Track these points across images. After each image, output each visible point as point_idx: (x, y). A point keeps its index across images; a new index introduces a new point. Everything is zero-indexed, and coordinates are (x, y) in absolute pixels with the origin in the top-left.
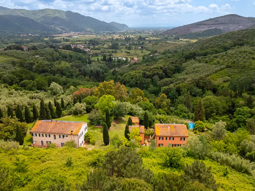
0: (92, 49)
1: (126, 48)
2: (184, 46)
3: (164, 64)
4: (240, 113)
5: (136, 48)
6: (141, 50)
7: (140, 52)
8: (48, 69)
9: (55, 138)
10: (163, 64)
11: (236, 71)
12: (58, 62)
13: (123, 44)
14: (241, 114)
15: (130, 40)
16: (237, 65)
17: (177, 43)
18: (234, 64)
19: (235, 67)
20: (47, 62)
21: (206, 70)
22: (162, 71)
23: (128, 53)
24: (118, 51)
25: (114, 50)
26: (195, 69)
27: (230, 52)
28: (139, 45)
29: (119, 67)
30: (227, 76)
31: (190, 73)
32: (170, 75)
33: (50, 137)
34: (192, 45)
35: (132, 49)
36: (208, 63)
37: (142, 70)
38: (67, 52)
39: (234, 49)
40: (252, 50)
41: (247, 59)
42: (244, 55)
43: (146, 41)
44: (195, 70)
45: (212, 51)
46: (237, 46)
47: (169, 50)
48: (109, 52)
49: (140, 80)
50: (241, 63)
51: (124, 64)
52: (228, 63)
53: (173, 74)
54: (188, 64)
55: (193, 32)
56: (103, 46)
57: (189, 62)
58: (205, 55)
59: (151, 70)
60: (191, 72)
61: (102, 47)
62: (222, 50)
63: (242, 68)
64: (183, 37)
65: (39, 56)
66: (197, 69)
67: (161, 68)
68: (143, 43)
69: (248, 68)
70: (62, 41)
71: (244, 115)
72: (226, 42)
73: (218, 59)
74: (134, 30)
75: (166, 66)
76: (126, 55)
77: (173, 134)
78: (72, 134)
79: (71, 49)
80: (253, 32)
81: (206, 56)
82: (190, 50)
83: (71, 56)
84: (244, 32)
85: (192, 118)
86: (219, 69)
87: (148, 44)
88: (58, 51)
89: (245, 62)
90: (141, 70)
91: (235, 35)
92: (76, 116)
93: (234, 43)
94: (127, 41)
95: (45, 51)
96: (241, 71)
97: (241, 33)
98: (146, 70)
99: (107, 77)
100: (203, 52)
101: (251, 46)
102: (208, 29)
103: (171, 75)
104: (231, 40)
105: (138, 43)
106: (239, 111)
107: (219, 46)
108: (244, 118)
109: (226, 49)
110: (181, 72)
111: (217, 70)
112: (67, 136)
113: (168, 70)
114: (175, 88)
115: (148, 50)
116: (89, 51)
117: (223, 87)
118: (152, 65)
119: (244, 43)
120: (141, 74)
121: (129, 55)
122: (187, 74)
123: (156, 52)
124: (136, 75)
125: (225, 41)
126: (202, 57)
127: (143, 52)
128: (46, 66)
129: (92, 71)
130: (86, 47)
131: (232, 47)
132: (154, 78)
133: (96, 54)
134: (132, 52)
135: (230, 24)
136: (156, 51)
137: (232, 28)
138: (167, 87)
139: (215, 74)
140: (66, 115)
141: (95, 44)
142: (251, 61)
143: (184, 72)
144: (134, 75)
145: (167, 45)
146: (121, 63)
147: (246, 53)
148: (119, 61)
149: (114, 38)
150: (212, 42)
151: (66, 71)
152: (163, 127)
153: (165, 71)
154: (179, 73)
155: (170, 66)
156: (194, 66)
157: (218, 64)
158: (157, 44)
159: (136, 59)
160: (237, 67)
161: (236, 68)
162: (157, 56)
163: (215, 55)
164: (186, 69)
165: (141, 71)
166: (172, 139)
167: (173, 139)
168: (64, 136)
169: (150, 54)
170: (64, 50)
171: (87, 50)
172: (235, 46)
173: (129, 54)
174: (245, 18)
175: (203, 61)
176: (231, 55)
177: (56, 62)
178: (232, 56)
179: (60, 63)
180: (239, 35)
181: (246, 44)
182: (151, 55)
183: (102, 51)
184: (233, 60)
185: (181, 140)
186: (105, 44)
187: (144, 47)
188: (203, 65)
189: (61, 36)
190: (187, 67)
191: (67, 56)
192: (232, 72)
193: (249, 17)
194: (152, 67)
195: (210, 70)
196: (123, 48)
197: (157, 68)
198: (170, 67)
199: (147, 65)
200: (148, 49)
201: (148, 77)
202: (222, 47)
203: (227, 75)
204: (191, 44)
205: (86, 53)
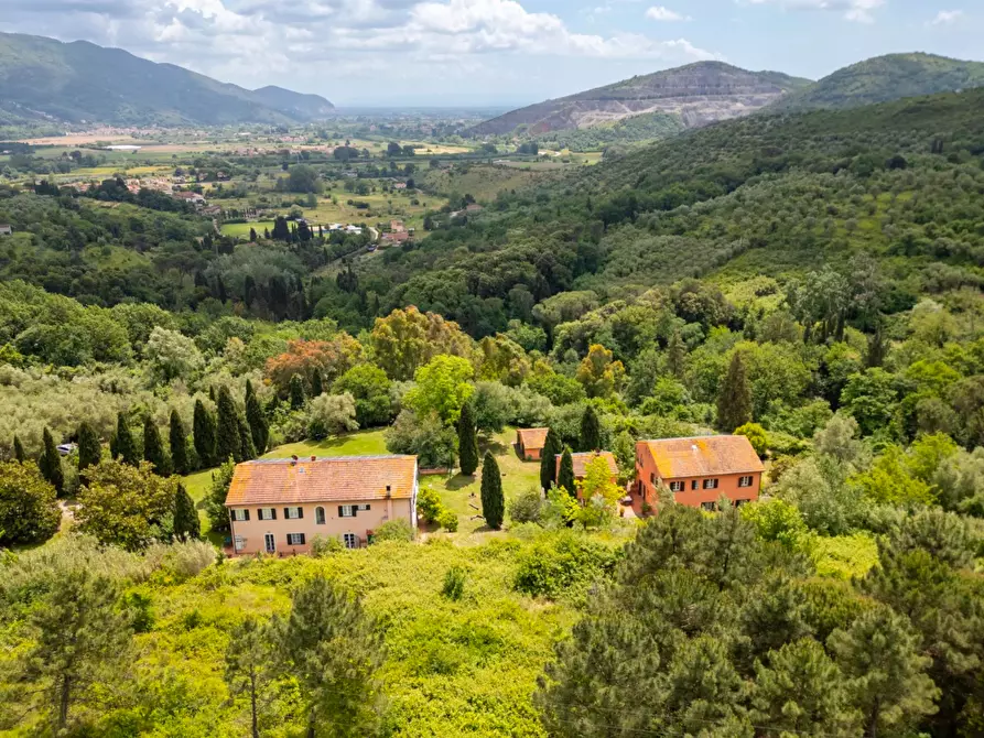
0: (210, 194)
1: (349, 187)
2: (568, 177)
3: (537, 241)
4: (861, 388)
5: (389, 188)
6: (408, 193)
7: (408, 201)
8: (70, 282)
9: (321, 520)
10: (533, 243)
11: (784, 255)
12: (95, 249)
13: (331, 174)
14: (864, 393)
15: (356, 156)
16: (784, 237)
17: (534, 166)
18: (775, 235)
19: (780, 243)
20: (49, 254)
21: (686, 258)
22: (534, 266)
23: (363, 206)
24: (320, 200)
25: (304, 198)
26: (645, 256)
27: (747, 191)
28: (394, 175)
29: (344, 261)
30: (763, 274)
31: (631, 271)
32: (563, 281)
33: (301, 516)
34: (596, 172)
35: (374, 190)
36: (687, 233)
37: (463, 267)
38: (115, 209)
39: (757, 182)
40: (821, 185)
41: (814, 215)
42: (801, 201)
43: (419, 160)
44: (648, 261)
45: (687, 192)
46: (768, 172)
47: (513, 192)
48: (285, 205)
49: (463, 303)
50: (798, 228)
51: (360, 250)
52: (755, 232)
53: (575, 277)
54: (617, 240)
55: (583, 126)
56: (254, 180)
57: (618, 234)
58: (668, 204)
59: (496, 265)
60: (635, 268)
61: (253, 184)
62: (719, 187)
63: (804, 246)
64: (549, 143)
65: (8, 229)
66: (652, 256)
67: (530, 258)
68: (410, 169)
69: (822, 245)
70: (72, 164)
71: (874, 394)
72: (715, 160)
73: (719, 220)
74: (359, 120)
75: (548, 251)
76: (356, 214)
77: (715, 468)
78: (388, 498)
79: (130, 198)
80: (799, 123)
81: (669, 209)
82: (595, 190)
83: (136, 226)
84: (768, 123)
85: (708, 420)
86: (728, 254)
87: (428, 170)
88: (76, 207)
89: (809, 226)
90: (457, 267)
91: (742, 134)
92: (323, 442)
93: (755, 161)
94: (344, 161)
95: (20, 209)
96: (802, 256)
97: (761, 128)
98: (475, 265)
99: (322, 300)
100: (661, 195)
101: (812, 171)
102: (634, 113)
103: (568, 281)
104: (729, 151)
105: (389, 170)
106: (859, 382)
107: (707, 175)
108: (879, 404)
109: (731, 184)
110: (600, 268)
111: (722, 257)
112: (368, 508)
113: (554, 265)
114: (609, 325)
115: (435, 194)
116: (203, 204)
117: (761, 313)
118: (495, 249)
119: (786, 160)
120: (462, 282)
121: (368, 216)
122: (620, 274)
123: (469, 200)
124: (442, 285)
125: (712, 156)
126: (659, 215)
127: (416, 203)
128: (52, 268)
129: (249, 282)
130: (183, 185)
131: (749, 175)
132: (515, 293)
133: (235, 213)
134: (376, 202)
135: (703, 97)
136: (467, 196)
137: (708, 111)
138: (577, 322)
139: (720, 269)
140: (280, 444)
141: (220, 175)
142: (829, 222)
143: (610, 270)
144: (435, 287)
145: (504, 173)
146: (345, 246)
147: (806, 196)
148: (339, 237)
149: (291, 152)
150: (665, 162)
151: (143, 285)
152: (674, 450)
153: (546, 269)
154: (593, 274)
155: (562, 250)
156: (638, 244)
157: (720, 235)
158: (465, 173)
159: (400, 229)
160: (787, 242)
161: (783, 248)
162: (479, 214)
163: (699, 204)
164: (614, 258)
165: (458, 270)
166: (710, 485)
167: (716, 486)
168: (355, 509)
169: (447, 210)
170: (97, 202)
171: (194, 200)
172: (758, 172)
173: (365, 211)
174: (750, 73)
175: (666, 227)
176: (757, 204)
177: (90, 251)
178: (763, 207)
179: (107, 253)
180: (755, 133)
181: (793, 165)
182: (454, 214)
183: (257, 202)
184: (768, 219)
185: (740, 486)
186: (258, 173)
187: (416, 183)
188: (670, 242)
189: (58, 146)
190: (616, 252)
191: (120, 225)
192: (774, 262)
193: (764, 72)
194: (495, 255)
195: (700, 256)
196: (335, 186)
197: (514, 259)
198: (559, 253)
199: (472, 249)
200: (433, 189)
201: (488, 292)
202: (716, 176)
203: (762, 270)
204: (590, 171)
205: (193, 212)
